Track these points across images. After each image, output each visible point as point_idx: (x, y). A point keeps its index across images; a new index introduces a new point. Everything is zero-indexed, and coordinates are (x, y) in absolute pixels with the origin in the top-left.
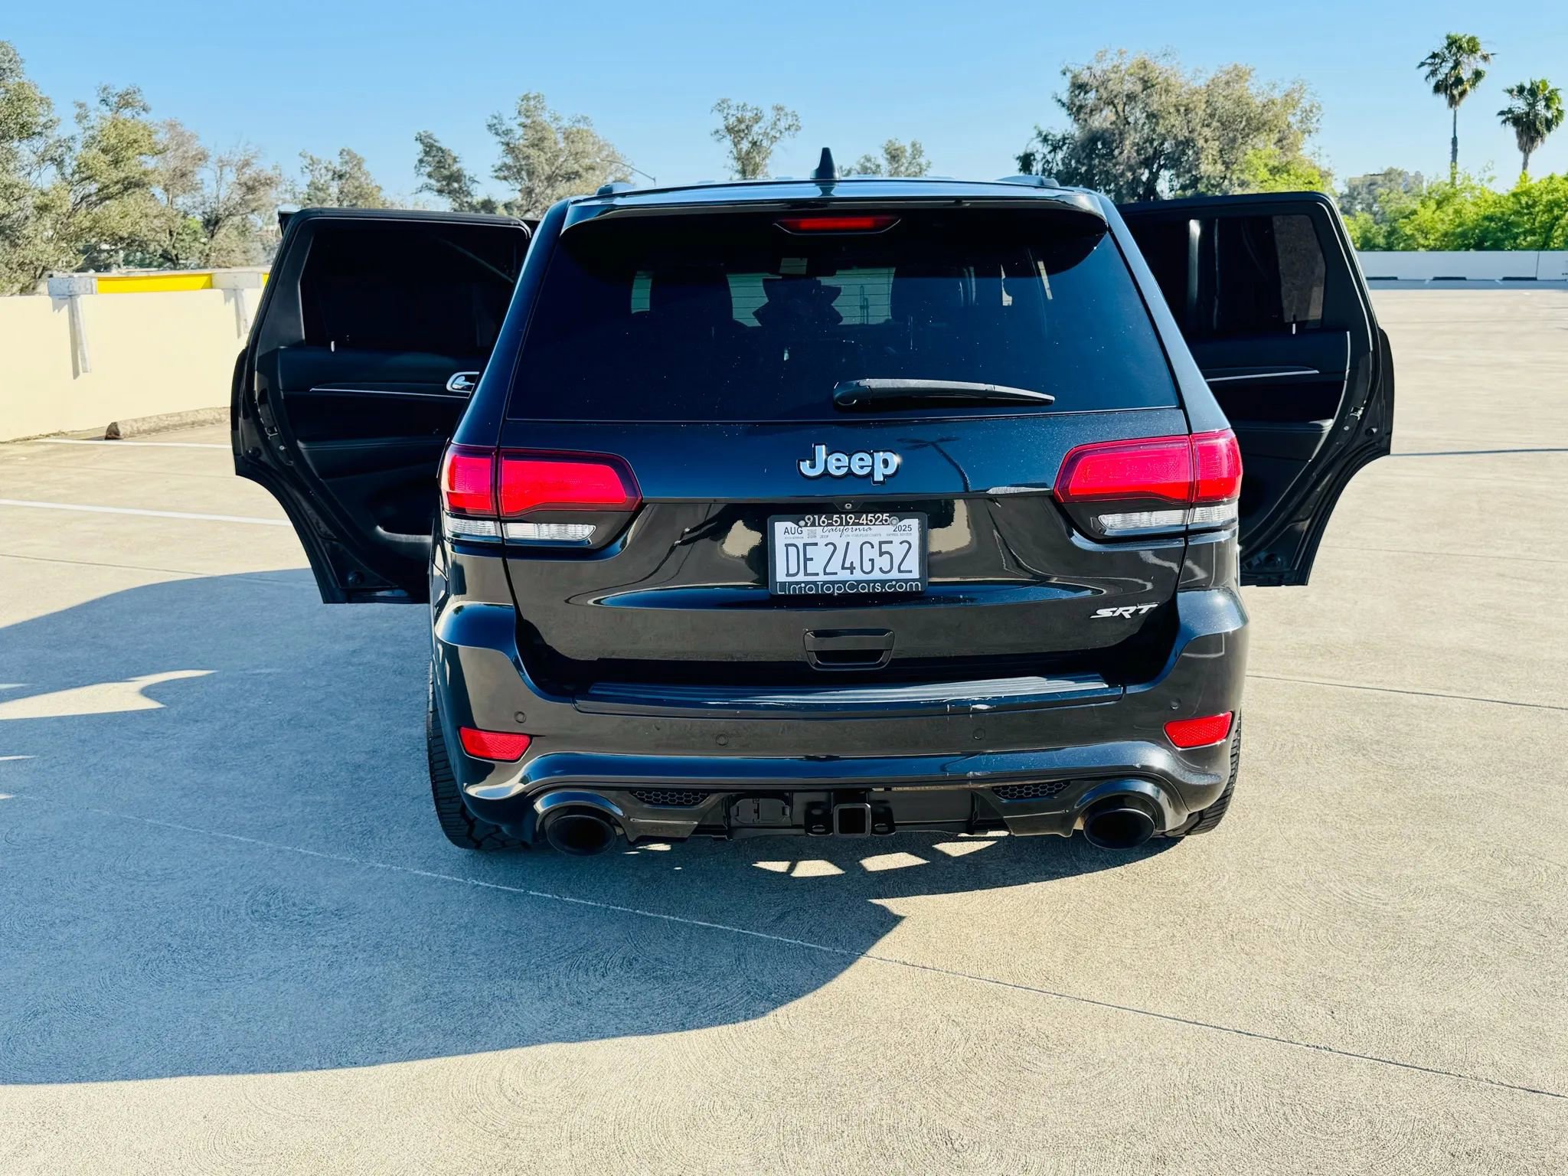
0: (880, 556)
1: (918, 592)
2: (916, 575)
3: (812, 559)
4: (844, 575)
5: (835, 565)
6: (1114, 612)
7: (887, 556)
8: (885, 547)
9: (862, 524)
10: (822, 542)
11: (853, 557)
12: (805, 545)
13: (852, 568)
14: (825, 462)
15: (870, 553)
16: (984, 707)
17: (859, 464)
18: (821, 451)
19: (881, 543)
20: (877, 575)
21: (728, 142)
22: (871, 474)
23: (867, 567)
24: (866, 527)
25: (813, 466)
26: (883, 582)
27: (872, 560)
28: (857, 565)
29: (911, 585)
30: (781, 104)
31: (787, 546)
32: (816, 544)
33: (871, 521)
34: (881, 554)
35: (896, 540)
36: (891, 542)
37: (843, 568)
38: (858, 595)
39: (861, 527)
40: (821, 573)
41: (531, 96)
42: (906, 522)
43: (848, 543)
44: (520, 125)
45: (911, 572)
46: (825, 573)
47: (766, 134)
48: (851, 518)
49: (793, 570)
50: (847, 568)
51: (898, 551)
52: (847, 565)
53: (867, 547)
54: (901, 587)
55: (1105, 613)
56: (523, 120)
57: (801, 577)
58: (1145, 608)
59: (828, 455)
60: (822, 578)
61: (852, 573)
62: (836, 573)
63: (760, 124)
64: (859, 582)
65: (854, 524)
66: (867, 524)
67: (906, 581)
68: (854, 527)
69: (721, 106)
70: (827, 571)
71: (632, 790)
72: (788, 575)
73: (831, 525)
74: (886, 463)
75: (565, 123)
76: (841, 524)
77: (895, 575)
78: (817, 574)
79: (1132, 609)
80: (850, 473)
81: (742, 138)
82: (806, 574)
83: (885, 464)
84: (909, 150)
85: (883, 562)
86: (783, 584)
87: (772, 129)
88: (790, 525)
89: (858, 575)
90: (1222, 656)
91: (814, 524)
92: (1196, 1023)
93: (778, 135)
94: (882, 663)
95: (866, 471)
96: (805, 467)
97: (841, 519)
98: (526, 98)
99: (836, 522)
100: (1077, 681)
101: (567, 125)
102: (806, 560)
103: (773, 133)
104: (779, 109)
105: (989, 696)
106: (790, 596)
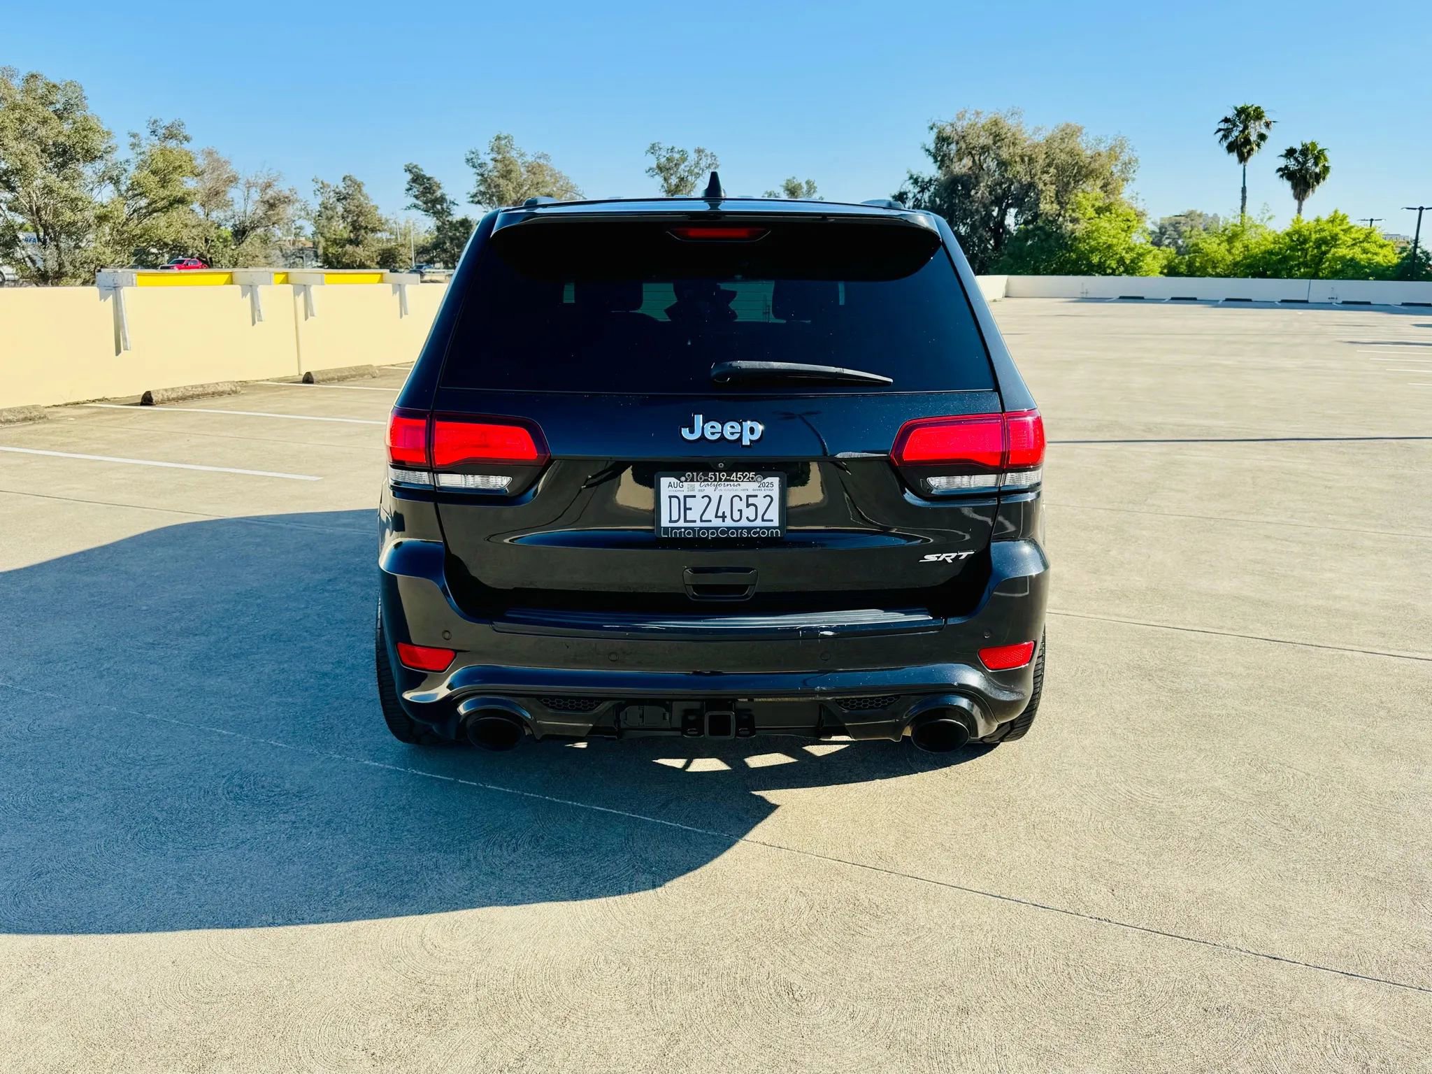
0: (747, 507)
1: (777, 538)
2: (776, 523)
3: (690, 509)
4: (717, 523)
5: (710, 515)
6: (938, 557)
7: (752, 508)
8: (751, 500)
9: (733, 481)
10: (700, 495)
11: (725, 508)
12: (685, 497)
13: (724, 517)
14: (703, 428)
15: (738, 505)
16: (830, 633)
17: (730, 430)
18: (699, 419)
19: (748, 497)
20: (744, 523)
21: (659, 179)
22: (740, 439)
23: (736, 516)
24: (736, 483)
25: (692, 431)
26: (749, 529)
27: (740, 511)
28: (728, 514)
29: (772, 532)
30: (701, 148)
31: (670, 497)
32: (694, 496)
33: (740, 478)
34: (748, 505)
35: (761, 494)
36: (756, 496)
37: (716, 516)
38: (728, 539)
39: (732, 483)
40: (698, 520)
41: (502, 136)
42: (769, 480)
43: (721, 496)
44: (492, 160)
45: (772, 521)
46: (702, 521)
47: (690, 172)
48: (723, 475)
49: (675, 517)
50: (720, 517)
51: (762, 503)
52: (720, 514)
53: (736, 499)
54: (764, 533)
55: (931, 558)
56: (494, 155)
57: (681, 524)
58: (964, 555)
59: (704, 423)
60: (698, 524)
61: (724, 521)
62: (710, 521)
63: (686, 163)
64: (729, 528)
65: (726, 480)
66: (737, 481)
67: (768, 528)
68: (726, 483)
69: (653, 149)
70: (703, 519)
71: (539, 697)
72: (671, 521)
73: (707, 481)
74: (752, 430)
75: (529, 159)
76: (715, 481)
77: (759, 523)
78: (695, 521)
79: (954, 555)
80: (722, 438)
81: (672, 175)
82: (686, 521)
83: (750, 431)
84: (805, 187)
85: (750, 513)
86: (666, 529)
87: (696, 167)
88: (673, 480)
89: (729, 523)
90: (1027, 596)
91: (692, 480)
92: (1000, 897)
93: (701, 172)
94: (747, 596)
95: (736, 436)
96: (685, 433)
97: (715, 475)
98: (498, 138)
99: (711, 478)
100: (906, 613)
101: (530, 161)
102: (686, 509)
103: (696, 170)
104: (699, 151)
105: (835, 625)
106: (672, 538)
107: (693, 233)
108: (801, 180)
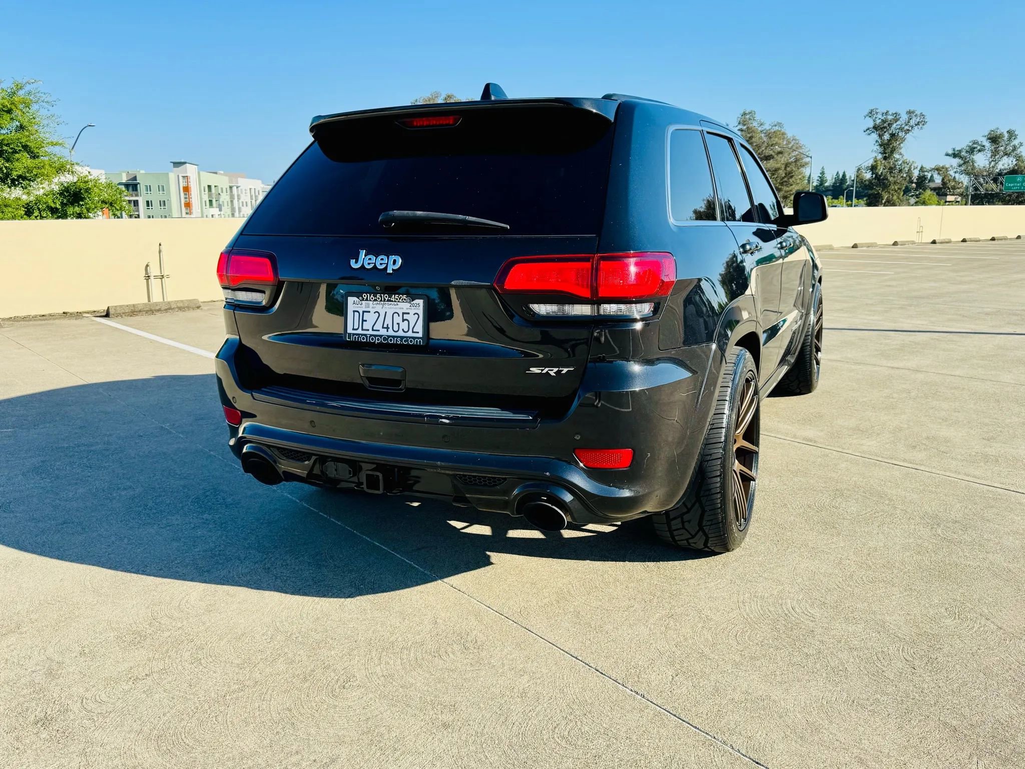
0: (403, 321)
1: (420, 346)
2: (420, 335)
3: (366, 321)
4: (383, 332)
5: (378, 326)
6: (542, 370)
7: (406, 322)
8: (406, 317)
9: (392, 301)
10: (373, 311)
11: (388, 321)
12: (364, 312)
13: (387, 328)
14: (364, 260)
15: (398, 319)
16: (447, 421)
17: (380, 262)
18: (363, 253)
19: (403, 313)
20: (401, 333)
21: (875, 136)
22: (386, 268)
23: (396, 328)
24: (395, 303)
25: (356, 262)
26: (402, 338)
27: (398, 324)
28: (390, 326)
29: (417, 341)
30: (912, 109)
31: (354, 311)
32: (369, 312)
33: (397, 299)
34: (403, 320)
35: (412, 312)
36: (408, 313)
37: (383, 328)
38: (388, 344)
39: (393, 303)
40: (371, 329)
41: (747, 112)
42: (417, 301)
43: (386, 312)
44: (739, 130)
45: (418, 333)
46: (373, 330)
47: (901, 129)
48: (386, 297)
49: (356, 327)
50: (385, 328)
51: (412, 319)
52: (385, 326)
53: (396, 315)
54: (411, 341)
55: (535, 370)
56: (740, 127)
57: (360, 331)
58: (565, 370)
59: (365, 256)
60: (371, 332)
61: (387, 331)
62: (379, 331)
63: (898, 123)
64: (389, 336)
65: (388, 301)
66: (395, 301)
67: (414, 338)
68: (389, 303)
69: (871, 113)
70: (374, 329)
71: (278, 448)
72: (353, 329)
73: (375, 300)
74: (395, 262)
75: (767, 127)
76: (381, 301)
77: (410, 334)
78: (368, 330)
79: (556, 370)
80: (375, 267)
81: (885, 132)
82: (362, 330)
83: (393, 263)
84: (1006, 135)
85: (404, 325)
86: (350, 334)
87: (906, 125)
88: (355, 299)
89: (391, 333)
90: (630, 412)
91: (367, 300)
93: (910, 129)
94: (401, 389)
95: (383, 266)
96: (354, 265)
97: (381, 296)
98: (745, 114)
99: (379, 298)
100: (514, 413)
101: (768, 129)
102: (363, 321)
103: (907, 127)
104: (910, 113)
105: (452, 415)
106: (352, 341)
107: (417, 122)
108: (1004, 130)
